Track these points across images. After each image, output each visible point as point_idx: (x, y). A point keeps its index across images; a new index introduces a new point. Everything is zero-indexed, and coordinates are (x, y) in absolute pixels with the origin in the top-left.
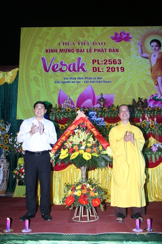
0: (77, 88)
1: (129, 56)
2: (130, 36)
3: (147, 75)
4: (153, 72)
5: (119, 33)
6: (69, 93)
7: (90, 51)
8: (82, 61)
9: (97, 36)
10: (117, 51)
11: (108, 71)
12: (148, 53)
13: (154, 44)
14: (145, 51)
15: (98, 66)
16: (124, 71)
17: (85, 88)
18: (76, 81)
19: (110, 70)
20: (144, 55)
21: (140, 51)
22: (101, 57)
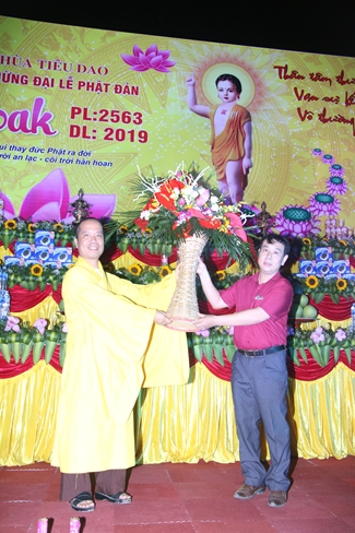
0: (26, 173)
1: (164, 106)
2: (170, 59)
3: (203, 156)
4: (215, 150)
5: (144, 51)
6: (5, 184)
7: (68, 84)
8: (45, 109)
9: (90, 50)
10: (135, 90)
11: (106, 138)
12: (209, 103)
13: (226, 84)
14: (202, 100)
15: (85, 123)
16: (145, 141)
17: (45, 174)
18: (24, 155)
19: (114, 136)
20: (200, 108)
21: (189, 96)
22: (94, 102)
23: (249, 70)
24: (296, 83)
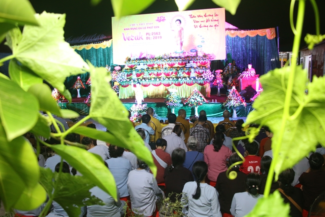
2: (165, 18)
5: (160, 17)
7: (145, 28)
8: (141, 34)
10: (158, 27)
13: (178, 22)
14: (173, 27)
15: (149, 36)
16: (161, 38)
19: (155, 38)
21: (170, 26)
22: (150, 31)
23: (183, 17)
24: (194, 18)
